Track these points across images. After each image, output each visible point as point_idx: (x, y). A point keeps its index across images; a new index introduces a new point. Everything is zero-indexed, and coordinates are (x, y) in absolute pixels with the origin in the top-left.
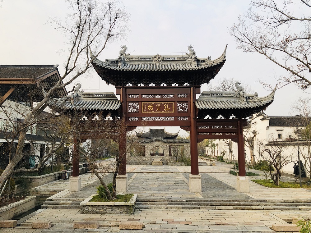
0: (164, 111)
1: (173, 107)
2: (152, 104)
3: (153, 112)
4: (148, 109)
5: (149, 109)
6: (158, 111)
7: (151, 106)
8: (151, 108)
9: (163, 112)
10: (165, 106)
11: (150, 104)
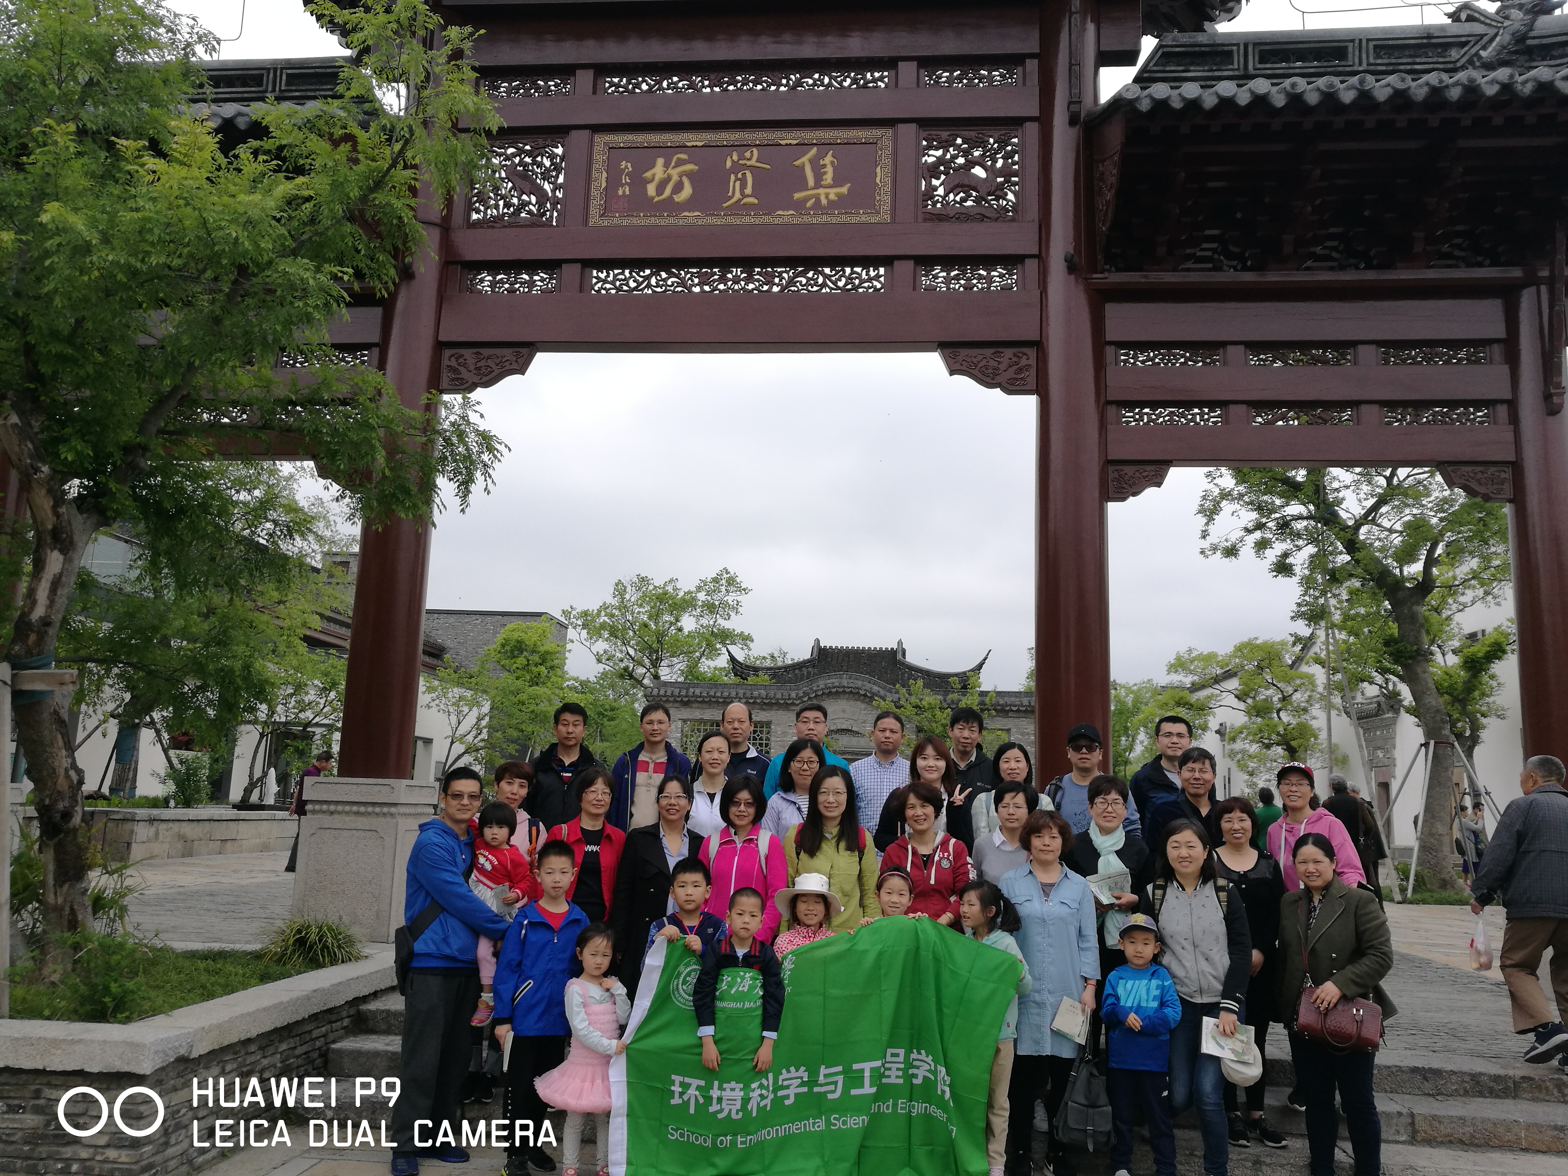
0: (799, 206)
1: (881, 176)
2: (683, 147)
3: (691, 216)
4: (651, 190)
5: (660, 189)
6: (739, 208)
7: (680, 163)
8: (679, 187)
9: (786, 216)
10: (802, 168)
11: (666, 150)
